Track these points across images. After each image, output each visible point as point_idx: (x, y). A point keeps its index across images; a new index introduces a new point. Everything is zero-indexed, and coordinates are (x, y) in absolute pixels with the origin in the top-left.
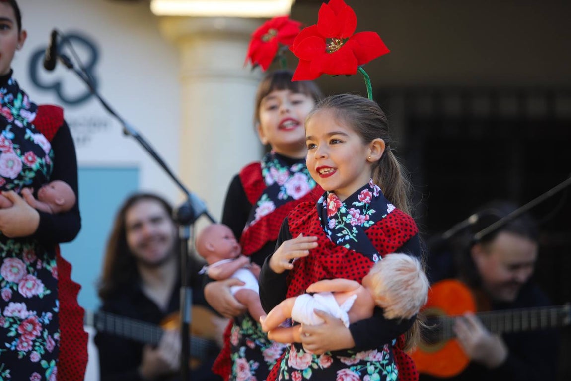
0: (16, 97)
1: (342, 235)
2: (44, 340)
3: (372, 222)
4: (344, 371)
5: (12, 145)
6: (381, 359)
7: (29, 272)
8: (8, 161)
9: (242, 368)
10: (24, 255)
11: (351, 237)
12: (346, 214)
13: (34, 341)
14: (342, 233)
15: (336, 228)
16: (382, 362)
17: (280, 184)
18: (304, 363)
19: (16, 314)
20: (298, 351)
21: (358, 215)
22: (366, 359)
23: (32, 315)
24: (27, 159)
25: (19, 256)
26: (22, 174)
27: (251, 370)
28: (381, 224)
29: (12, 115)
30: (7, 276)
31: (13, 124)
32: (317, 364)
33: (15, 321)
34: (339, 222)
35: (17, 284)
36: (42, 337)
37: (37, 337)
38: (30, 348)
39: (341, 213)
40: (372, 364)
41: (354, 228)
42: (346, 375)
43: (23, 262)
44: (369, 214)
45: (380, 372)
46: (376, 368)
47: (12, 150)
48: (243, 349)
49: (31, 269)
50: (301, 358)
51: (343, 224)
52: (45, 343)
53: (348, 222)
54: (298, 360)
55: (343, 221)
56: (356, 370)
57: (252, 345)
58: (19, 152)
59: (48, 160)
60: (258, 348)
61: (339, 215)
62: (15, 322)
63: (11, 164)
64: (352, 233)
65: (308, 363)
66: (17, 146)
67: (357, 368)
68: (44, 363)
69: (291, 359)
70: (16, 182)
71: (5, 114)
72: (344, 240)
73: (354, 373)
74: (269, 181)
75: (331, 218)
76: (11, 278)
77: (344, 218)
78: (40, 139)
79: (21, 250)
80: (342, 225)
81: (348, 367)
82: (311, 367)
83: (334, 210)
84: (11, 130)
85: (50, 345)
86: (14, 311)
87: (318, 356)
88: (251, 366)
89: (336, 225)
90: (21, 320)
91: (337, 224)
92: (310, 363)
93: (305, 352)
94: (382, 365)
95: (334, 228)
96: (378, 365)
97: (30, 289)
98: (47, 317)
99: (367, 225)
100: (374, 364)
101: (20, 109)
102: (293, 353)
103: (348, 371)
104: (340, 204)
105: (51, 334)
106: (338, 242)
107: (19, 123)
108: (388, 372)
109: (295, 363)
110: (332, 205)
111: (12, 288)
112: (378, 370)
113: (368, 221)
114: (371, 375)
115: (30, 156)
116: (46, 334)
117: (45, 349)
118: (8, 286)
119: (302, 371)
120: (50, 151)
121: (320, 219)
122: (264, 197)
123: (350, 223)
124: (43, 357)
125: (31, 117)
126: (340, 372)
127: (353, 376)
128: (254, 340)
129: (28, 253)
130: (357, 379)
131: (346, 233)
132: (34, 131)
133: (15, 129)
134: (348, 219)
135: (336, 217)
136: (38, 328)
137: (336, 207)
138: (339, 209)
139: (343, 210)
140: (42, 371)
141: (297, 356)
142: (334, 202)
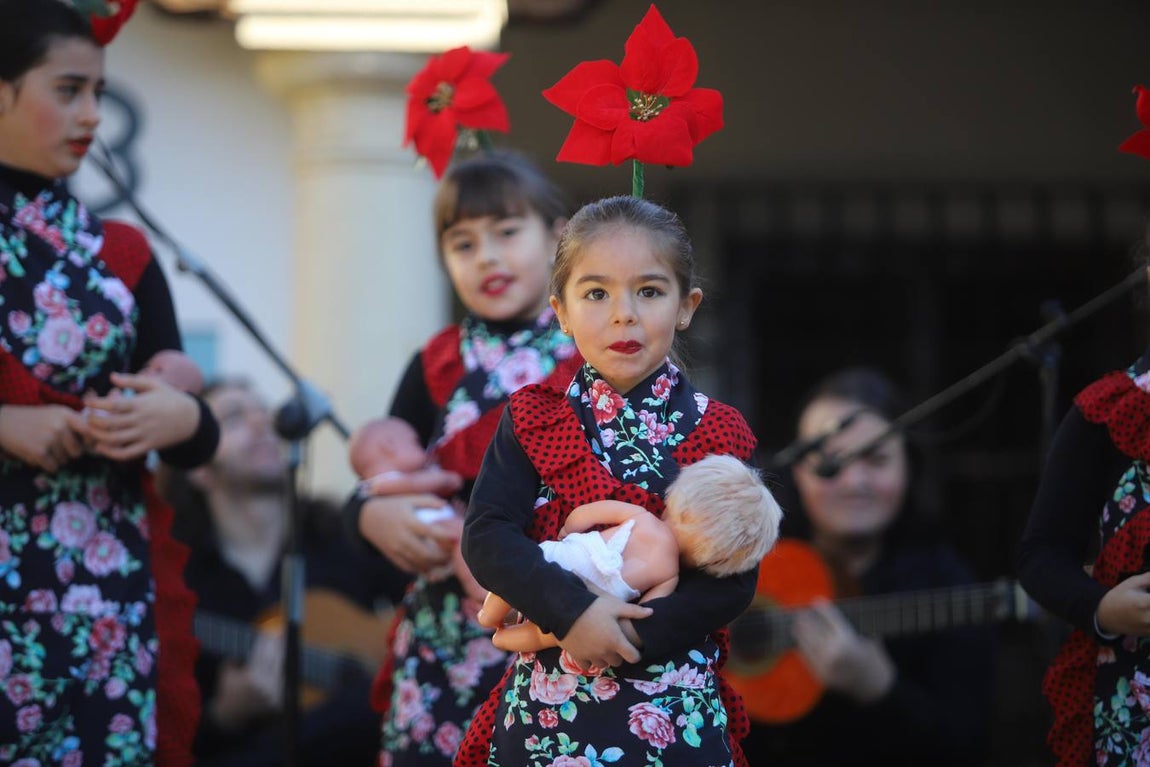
0: (65, 207)
1: (631, 461)
2: (131, 654)
3: (680, 437)
4: (642, 708)
5: (66, 302)
6: (703, 687)
7: (100, 528)
8: (58, 333)
9: (408, 697)
10: (90, 495)
11: (652, 468)
12: (636, 423)
13: (112, 660)
14: (630, 459)
15: (618, 448)
16: (705, 691)
17: (488, 367)
18: (562, 692)
19: (82, 608)
20: (549, 672)
21: (654, 424)
22: (679, 684)
23: (110, 609)
24: (92, 328)
25: (82, 498)
26: (84, 356)
27: (425, 702)
28: (697, 438)
29: (64, 241)
30: (63, 537)
31: (65, 258)
32: (588, 694)
33: (82, 620)
34: (623, 437)
35: (82, 551)
36: (127, 650)
37: (118, 651)
38: (105, 673)
39: (625, 419)
40: (689, 694)
41: (656, 451)
42: (646, 713)
43: (90, 509)
44: (672, 421)
45: (703, 710)
46: (697, 701)
47: (66, 311)
48: (412, 663)
49: (104, 522)
50: (554, 683)
51: (633, 440)
52: (132, 659)
53: (642, 437)
54: (550, 687)
55: (631, 435)
56: (664, 704)
57: (429, 656)
58: (78, 314)
59: (128, 328)
60: (439, 662)
61: (621, 422)
62: (81, 624)
63: (63, 339)
64: (652, 461)
65: (568, 692)
66: (74, 302)
67: (665, 701)
68: (135, 696)
69: (535, 687)
70: (72, 371)
71: (51, 240)
72: (638, 473)
73: (659, 711)
74: (470, 362)
75: (604, 426)
76: (71, 541)
77: (634, 430)
78: (115, 289)
79: (84, 488)
80: (630, 443)
81: (649, 699)
82: (574, 699)
83: (610, 411)
84: (64, 271)
85: (143, 663)
86: (77, 603)
87: (590, 680)
88: (424, 693)
89: (617, 442)
90: (92, 620)
91: (617, 439)
92: (574, 693)
93: (562, 673)
94: (706, 696)
95: (614, 447)
96: (700, 696)
97: (104, 560)
98: (136, 612)
99: (673, 443)
100: (693, 695)
101: (75, 229)
102: (538, 675)
103: (649, 707)
104: (622, 403)
105: (143, 641)
106: (625, 476)
107: (76, 258)
108: (715, 711)
109: (544, 694)
110: (603, 402)
111: (73, 558)
112: (699, 706)
113: (674, 434)
114: (688, 714)
115: (98, 322)
116: (134, 643)
117: (134, 670)
118: (68, 555)
119: (558, 707)
120: (132, 311)
121: (583, 427)
122: (460, 394)
123: (646, 441)
124: (131, 686)
125: (95, 245)
126: (634, 709)
127: (659, 716)
128: (434, 649)
129: (96, 492)
130: (666, 721)
131: (641, 459)
132: (105, 274)
133: (69, 269)
134: (643, 432)
135: (614, 425)
136: (120, 634)
137: (614, 407)
138: (621, 412)
139: (630, 414)
140: (133, 711)
141: (546, 680)
142: (609, 396)
